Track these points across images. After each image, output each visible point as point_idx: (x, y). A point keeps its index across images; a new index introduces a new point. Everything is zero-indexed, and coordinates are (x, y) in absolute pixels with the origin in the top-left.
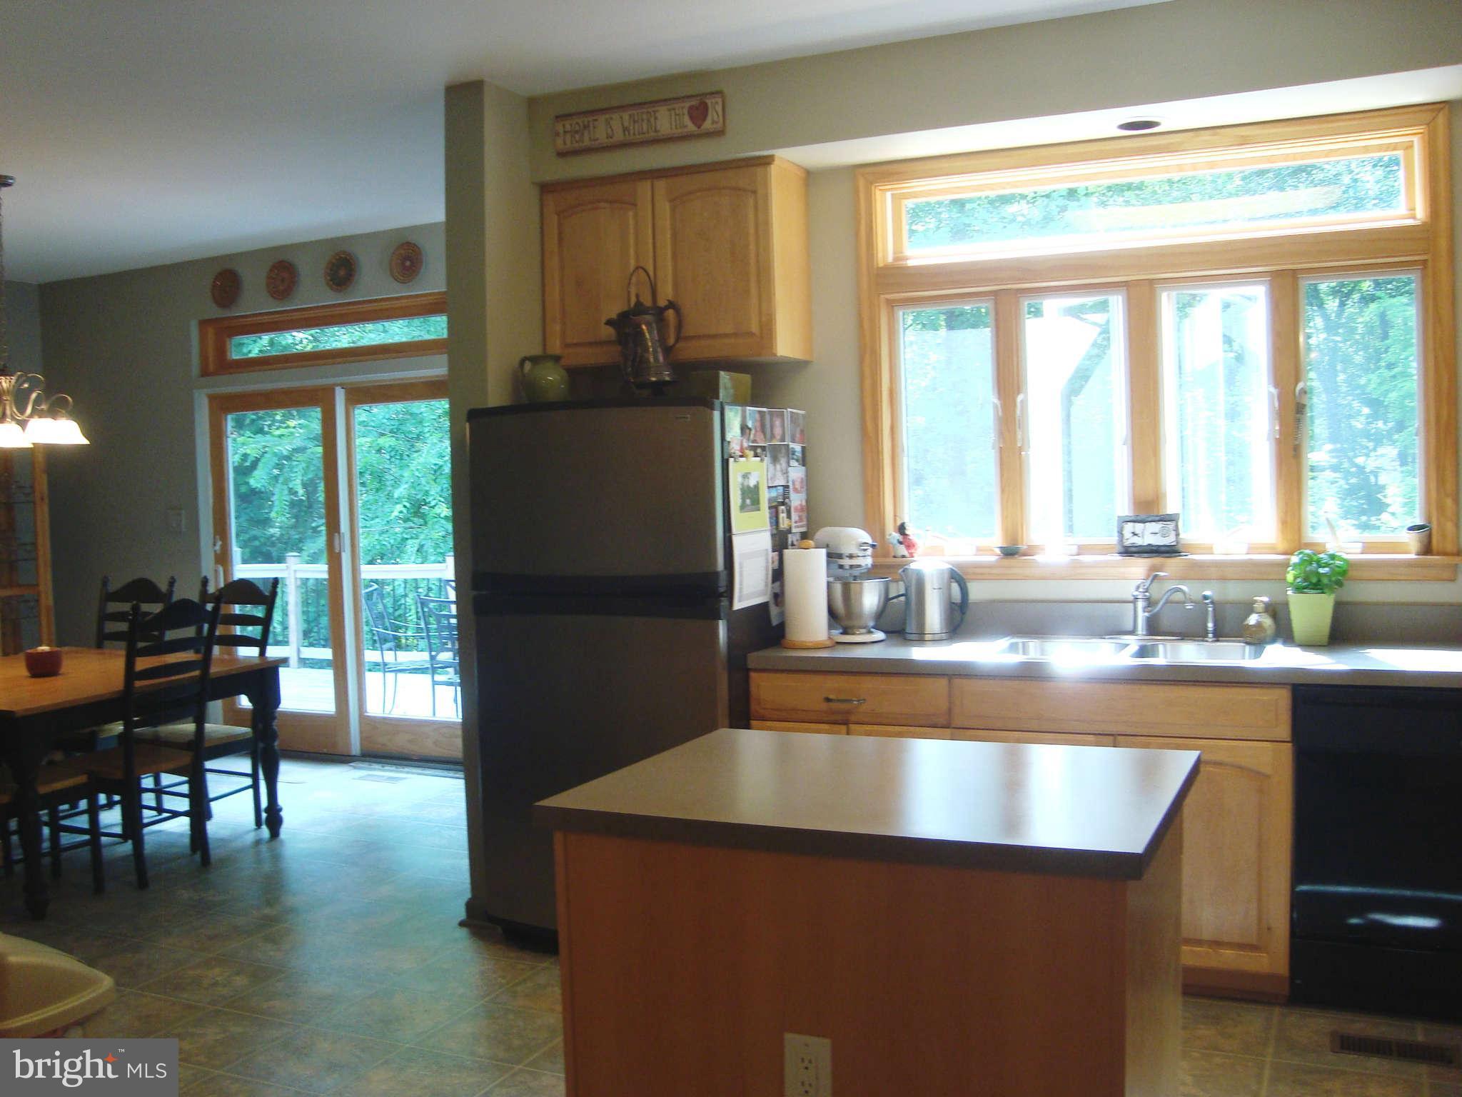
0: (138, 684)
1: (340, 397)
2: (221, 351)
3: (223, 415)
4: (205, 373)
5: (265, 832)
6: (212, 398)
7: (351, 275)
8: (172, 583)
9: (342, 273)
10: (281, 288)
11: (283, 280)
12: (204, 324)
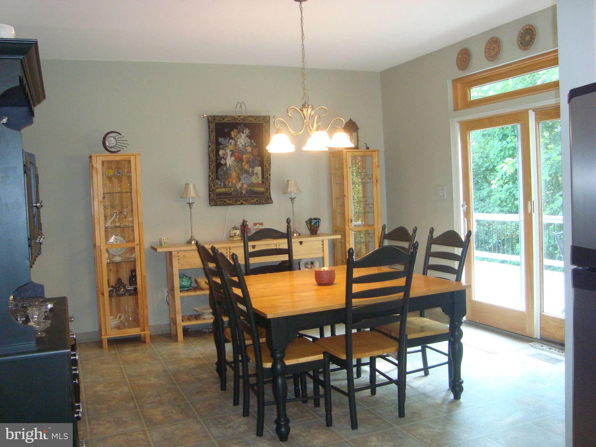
0: (354, 301)
1: (532, 116)
2: (465, 95)
3: (468, 133)
4: (456, 108)
5: (452, 396)
6: (461, 123)
7: (533, 39)
8: (415, 231)
9: (528, 38)
10: (493, 53)
11: (493, 49)
12: (455, 81)
